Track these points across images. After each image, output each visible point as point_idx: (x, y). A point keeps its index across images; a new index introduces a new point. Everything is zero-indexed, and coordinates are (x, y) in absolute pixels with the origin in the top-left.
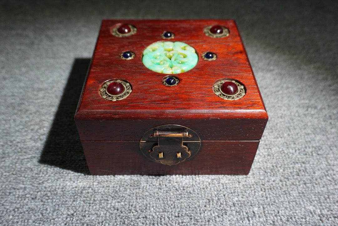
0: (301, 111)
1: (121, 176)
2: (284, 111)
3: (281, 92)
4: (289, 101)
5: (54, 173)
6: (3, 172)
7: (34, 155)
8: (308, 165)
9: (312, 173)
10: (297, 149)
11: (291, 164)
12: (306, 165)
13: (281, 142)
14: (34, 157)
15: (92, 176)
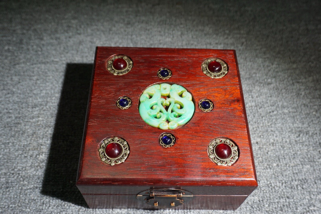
0: (293, 137)
1: (118, 210)
2: (276, 137)
3: (275, 113)
4: (283, 124)
5: (56, 206)
6: (9, 203)
7: (35, 185)
8: (292, 200)
9: (295, 209)
10: (283, 181)
11: (277, 199)
12: (290, 200)
13: (270, 173)
14: (37, 188)
15: (91, 209)
